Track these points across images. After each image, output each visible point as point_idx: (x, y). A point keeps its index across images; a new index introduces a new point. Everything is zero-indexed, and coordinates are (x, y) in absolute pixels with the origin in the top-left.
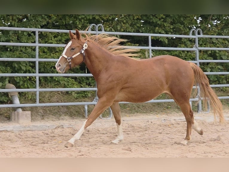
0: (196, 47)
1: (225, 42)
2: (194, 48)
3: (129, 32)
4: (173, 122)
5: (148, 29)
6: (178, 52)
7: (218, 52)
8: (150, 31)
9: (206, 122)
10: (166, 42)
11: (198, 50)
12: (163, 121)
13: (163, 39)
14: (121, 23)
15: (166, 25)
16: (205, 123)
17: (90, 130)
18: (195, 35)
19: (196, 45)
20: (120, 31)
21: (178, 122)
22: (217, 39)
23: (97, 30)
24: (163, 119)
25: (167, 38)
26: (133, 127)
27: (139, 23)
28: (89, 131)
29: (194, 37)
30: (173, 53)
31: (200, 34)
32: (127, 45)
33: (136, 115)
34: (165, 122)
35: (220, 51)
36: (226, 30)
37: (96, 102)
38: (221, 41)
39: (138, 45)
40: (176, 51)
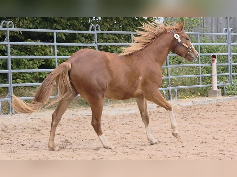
0: (96, 42)
1: (115, 38)
2: (93, 43)
3: (30, 28)
4: (80, 116)
5: (46, 25)
6: (74, 47)
7: (110, 47)
8: (48, 27)
9: (109, 115)
10: (64, 37)
11: (97, 45)
12: (71, 116)
13: (60, 35)
14: (23, 20)
15: (63, 21)
16: (108, 117)
17: (8, 126)
18: (94, 31)
19: (95, 41)
20: (22, 27)
21: (85, 117)
22: (107, 34)
23: (8, 27)
24: (71, 113)
25: (64, 34)
26: (45, 122)
27: (38, 19)
28: (6, 127)
29: (93, 32)
30: (69, 49)
31: (98, 30)
32: (28, 41)
33: (43, 110)
34: (73, 116)
35: (111, 46)
36: (116, 26)
37: (9, 98)
38: (111, 36)
39: (39, 41)
40: (73, 47)
